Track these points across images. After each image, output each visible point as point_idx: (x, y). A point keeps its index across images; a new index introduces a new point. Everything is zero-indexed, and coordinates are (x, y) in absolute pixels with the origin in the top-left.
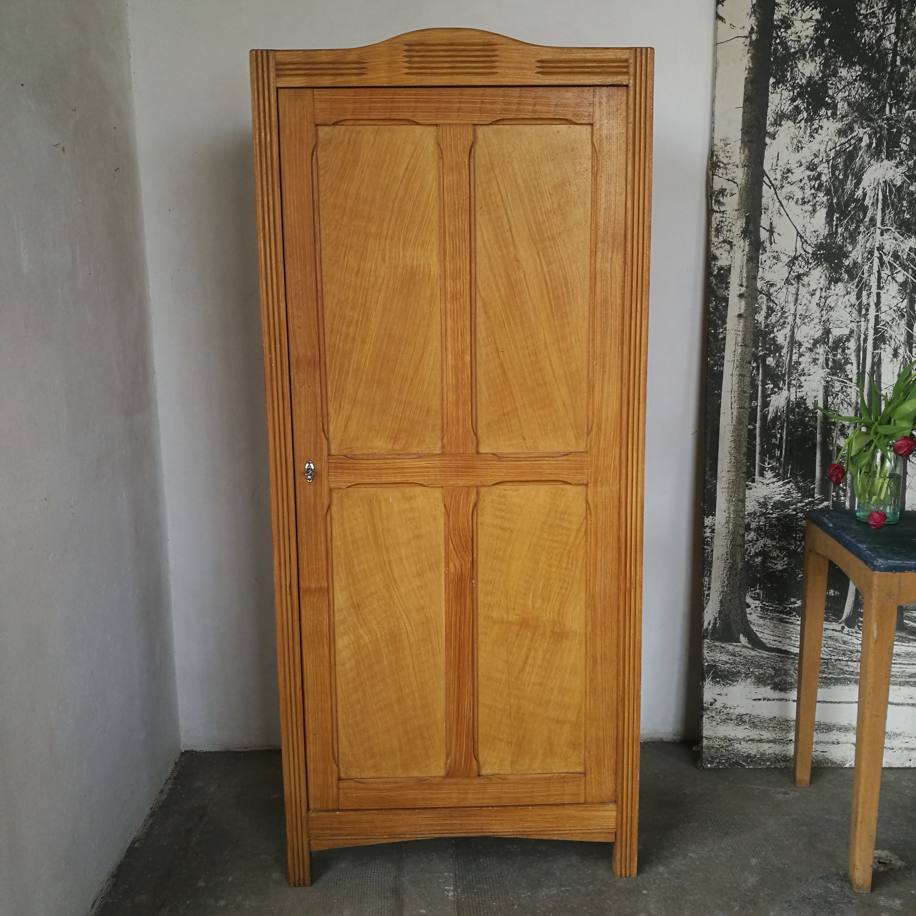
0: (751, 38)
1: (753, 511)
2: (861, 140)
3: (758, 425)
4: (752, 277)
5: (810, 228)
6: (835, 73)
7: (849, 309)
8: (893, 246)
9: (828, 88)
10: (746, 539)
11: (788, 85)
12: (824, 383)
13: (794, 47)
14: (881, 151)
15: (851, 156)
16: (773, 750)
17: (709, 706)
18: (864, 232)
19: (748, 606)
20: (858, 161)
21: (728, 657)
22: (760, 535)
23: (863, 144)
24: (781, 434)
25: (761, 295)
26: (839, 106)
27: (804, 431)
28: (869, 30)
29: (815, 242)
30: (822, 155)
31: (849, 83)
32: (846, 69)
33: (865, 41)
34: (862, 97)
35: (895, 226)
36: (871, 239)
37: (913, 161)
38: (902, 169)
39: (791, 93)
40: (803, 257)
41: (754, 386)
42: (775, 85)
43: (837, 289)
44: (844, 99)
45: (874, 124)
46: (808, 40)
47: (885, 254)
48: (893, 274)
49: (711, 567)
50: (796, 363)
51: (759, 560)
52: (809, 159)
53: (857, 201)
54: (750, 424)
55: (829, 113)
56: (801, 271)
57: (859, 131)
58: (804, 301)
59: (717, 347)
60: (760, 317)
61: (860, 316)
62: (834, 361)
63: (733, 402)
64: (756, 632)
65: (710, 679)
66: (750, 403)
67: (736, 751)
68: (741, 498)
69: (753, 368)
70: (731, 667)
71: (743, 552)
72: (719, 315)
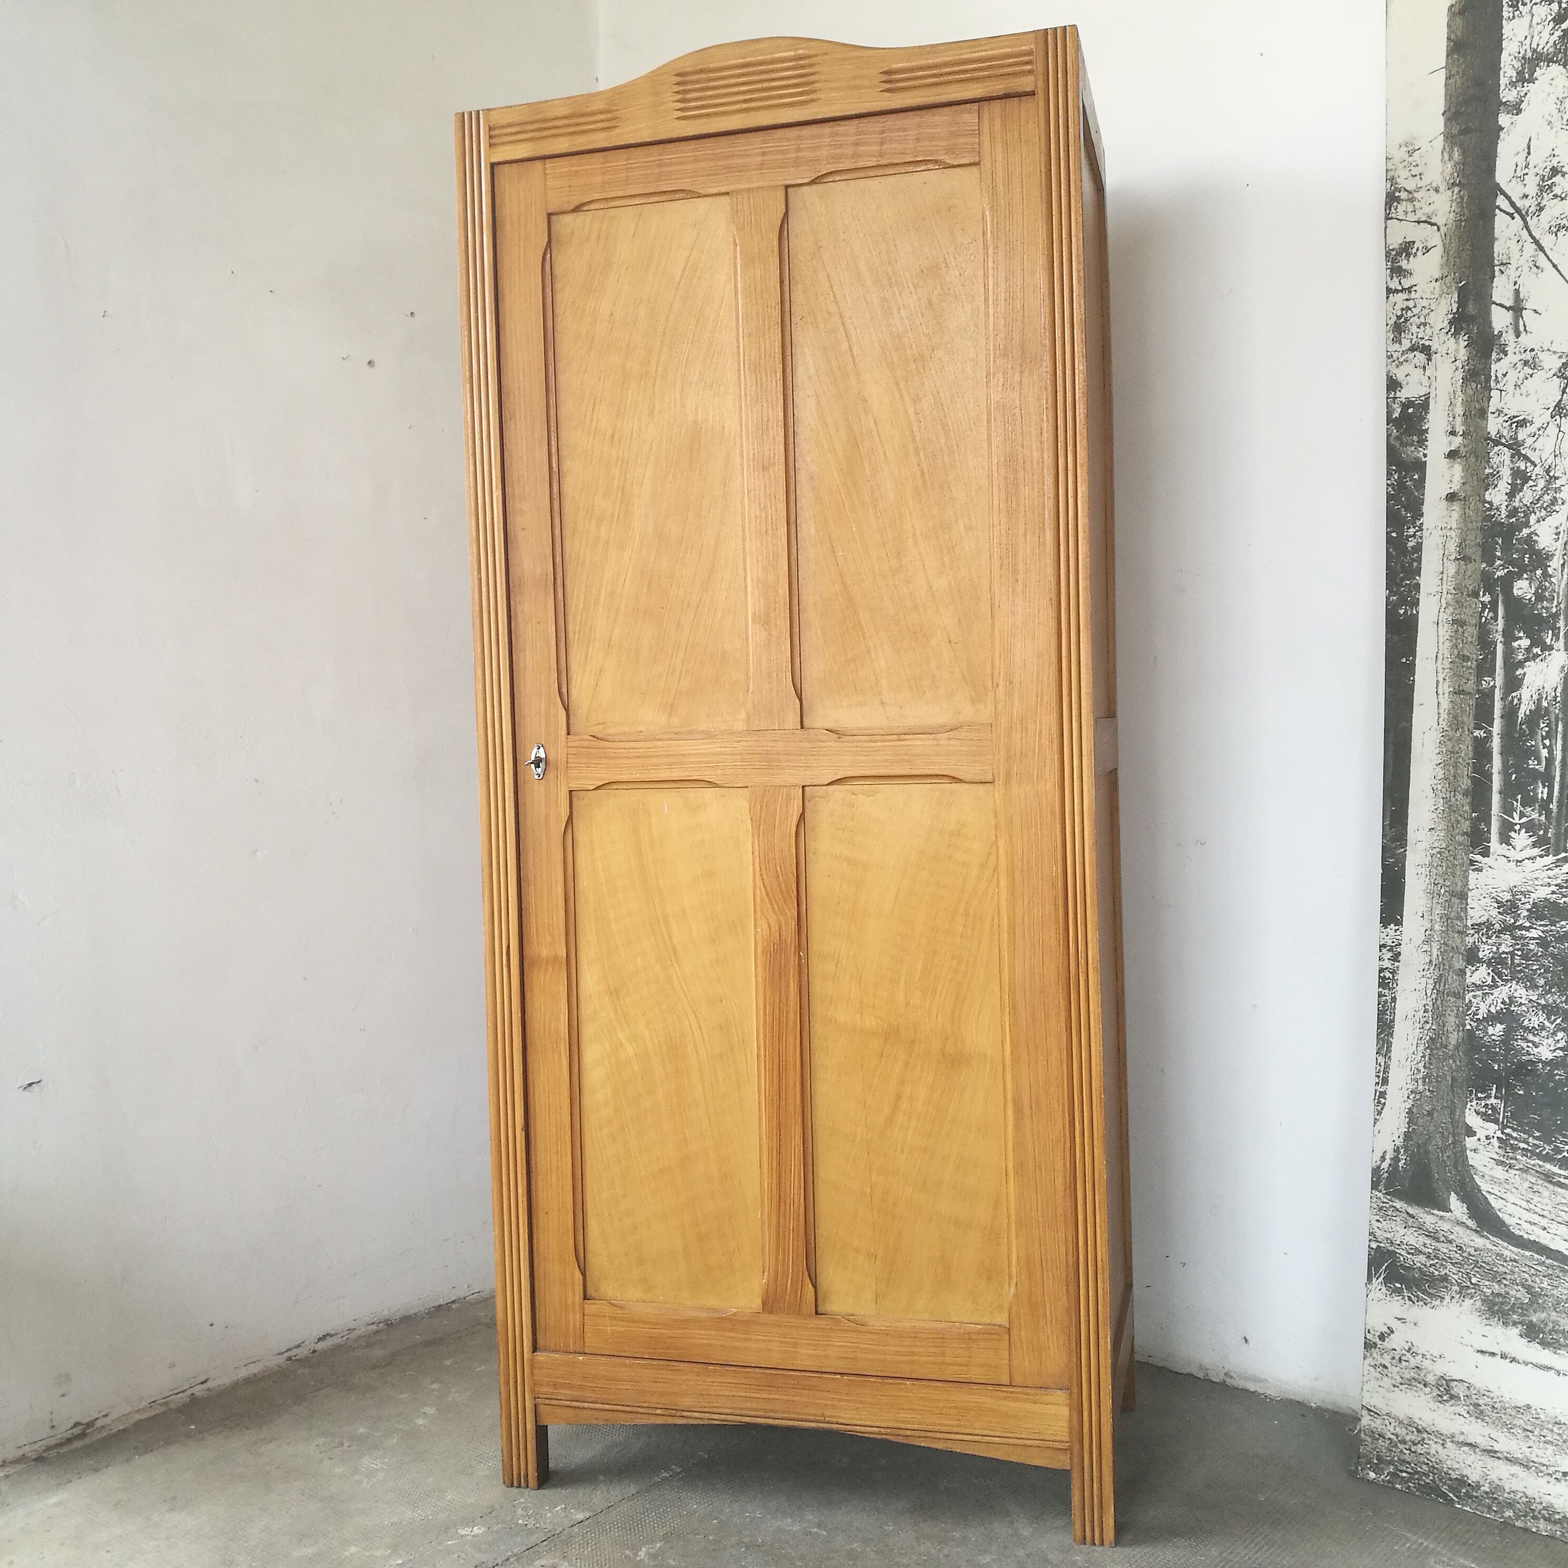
1: (1484, 919)
3: (1497, 728)
4: (1477, 412)
10: (1469, 980)
16: (1524, 1484)
17: (1377, 1340)
19: (1471, 1132)
21: (1422, 1239)
22: (1500, 975)
24: (1551, 752)
25: (1496, 449)
41: (1485, 643)
49: (1393, 1035)
51: (1497, 1030)
54: (1478, 727)
59: (1403, 567)
60: (1497, 496)
63: (1441, 680)
64: (1488, 1196)
65: (1381, 1279)
66: (1479, 683)
67: (1434, 1460)
68: (1459, 888)
69: (1484, 605)
70: (1428, 1265)
71: (1461, 1009)
72: (1408, 499)
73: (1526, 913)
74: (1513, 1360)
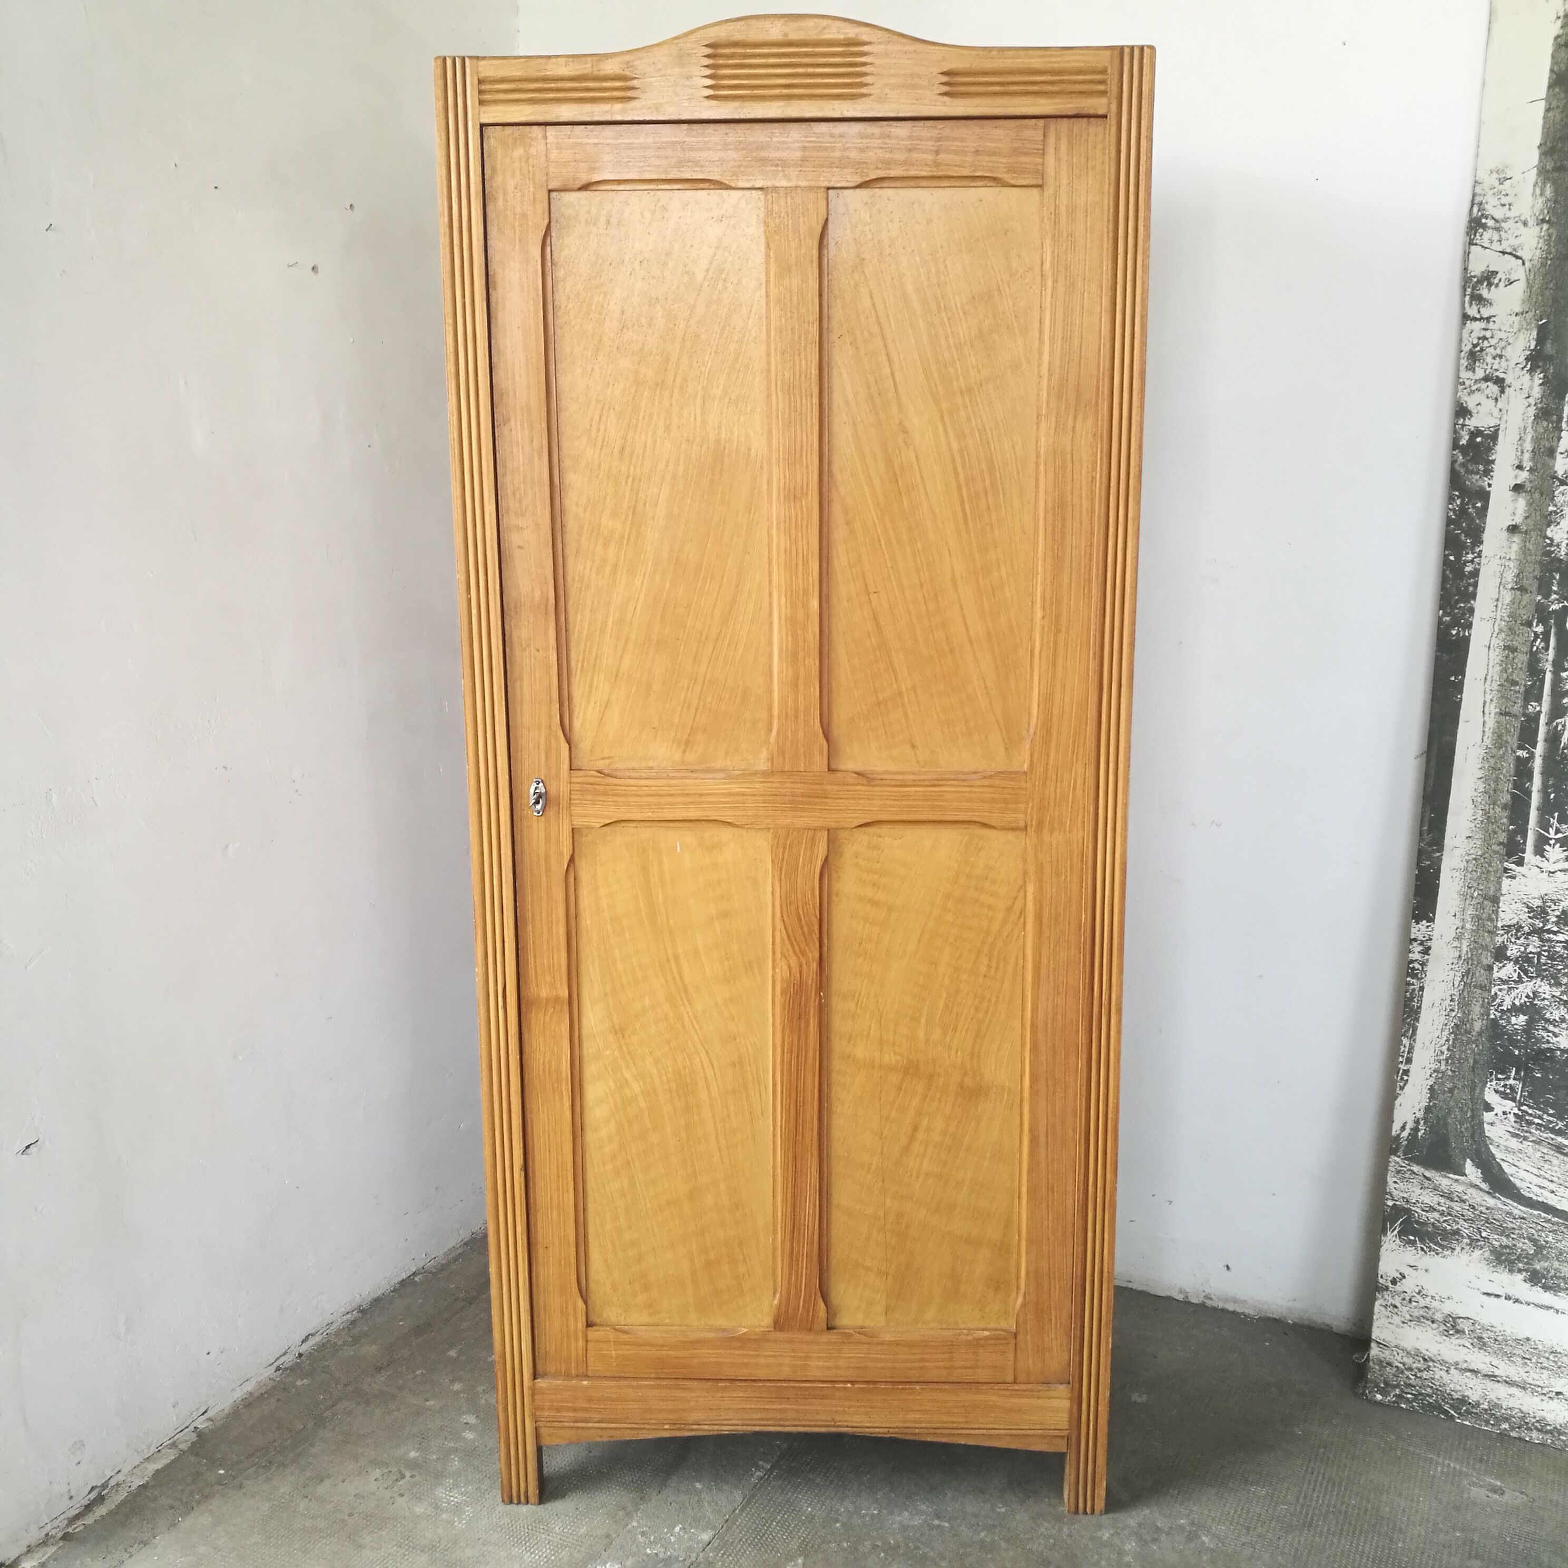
1: (1514, 922)
3: (1540, 750)
4: (1545, 450)
10: (1496, 975)
16: (1520, 1402)
17: (1390, 1284)
19: (1489, 1108)
21: (1437, 1199)
22: (1526, 972)
25: (1562, 488)
41: (1535, 670)
49: (1418, 1020)
51: (1520, 1020)
54: (1521, 747)
59: (1459, 590)
60: (1559, 533)
63: (1488, 700)
64: (1502, 1163)
65: (1396, 1232)
66: (1525, 707)
67: (1437, 1383)
68: (1491, 893)
69: (1536, 635)
70: (1442, 1220)
71: (1486, 1000)
72: (1468, 526)
73: (1555, 919)
74: (1517, 1301)
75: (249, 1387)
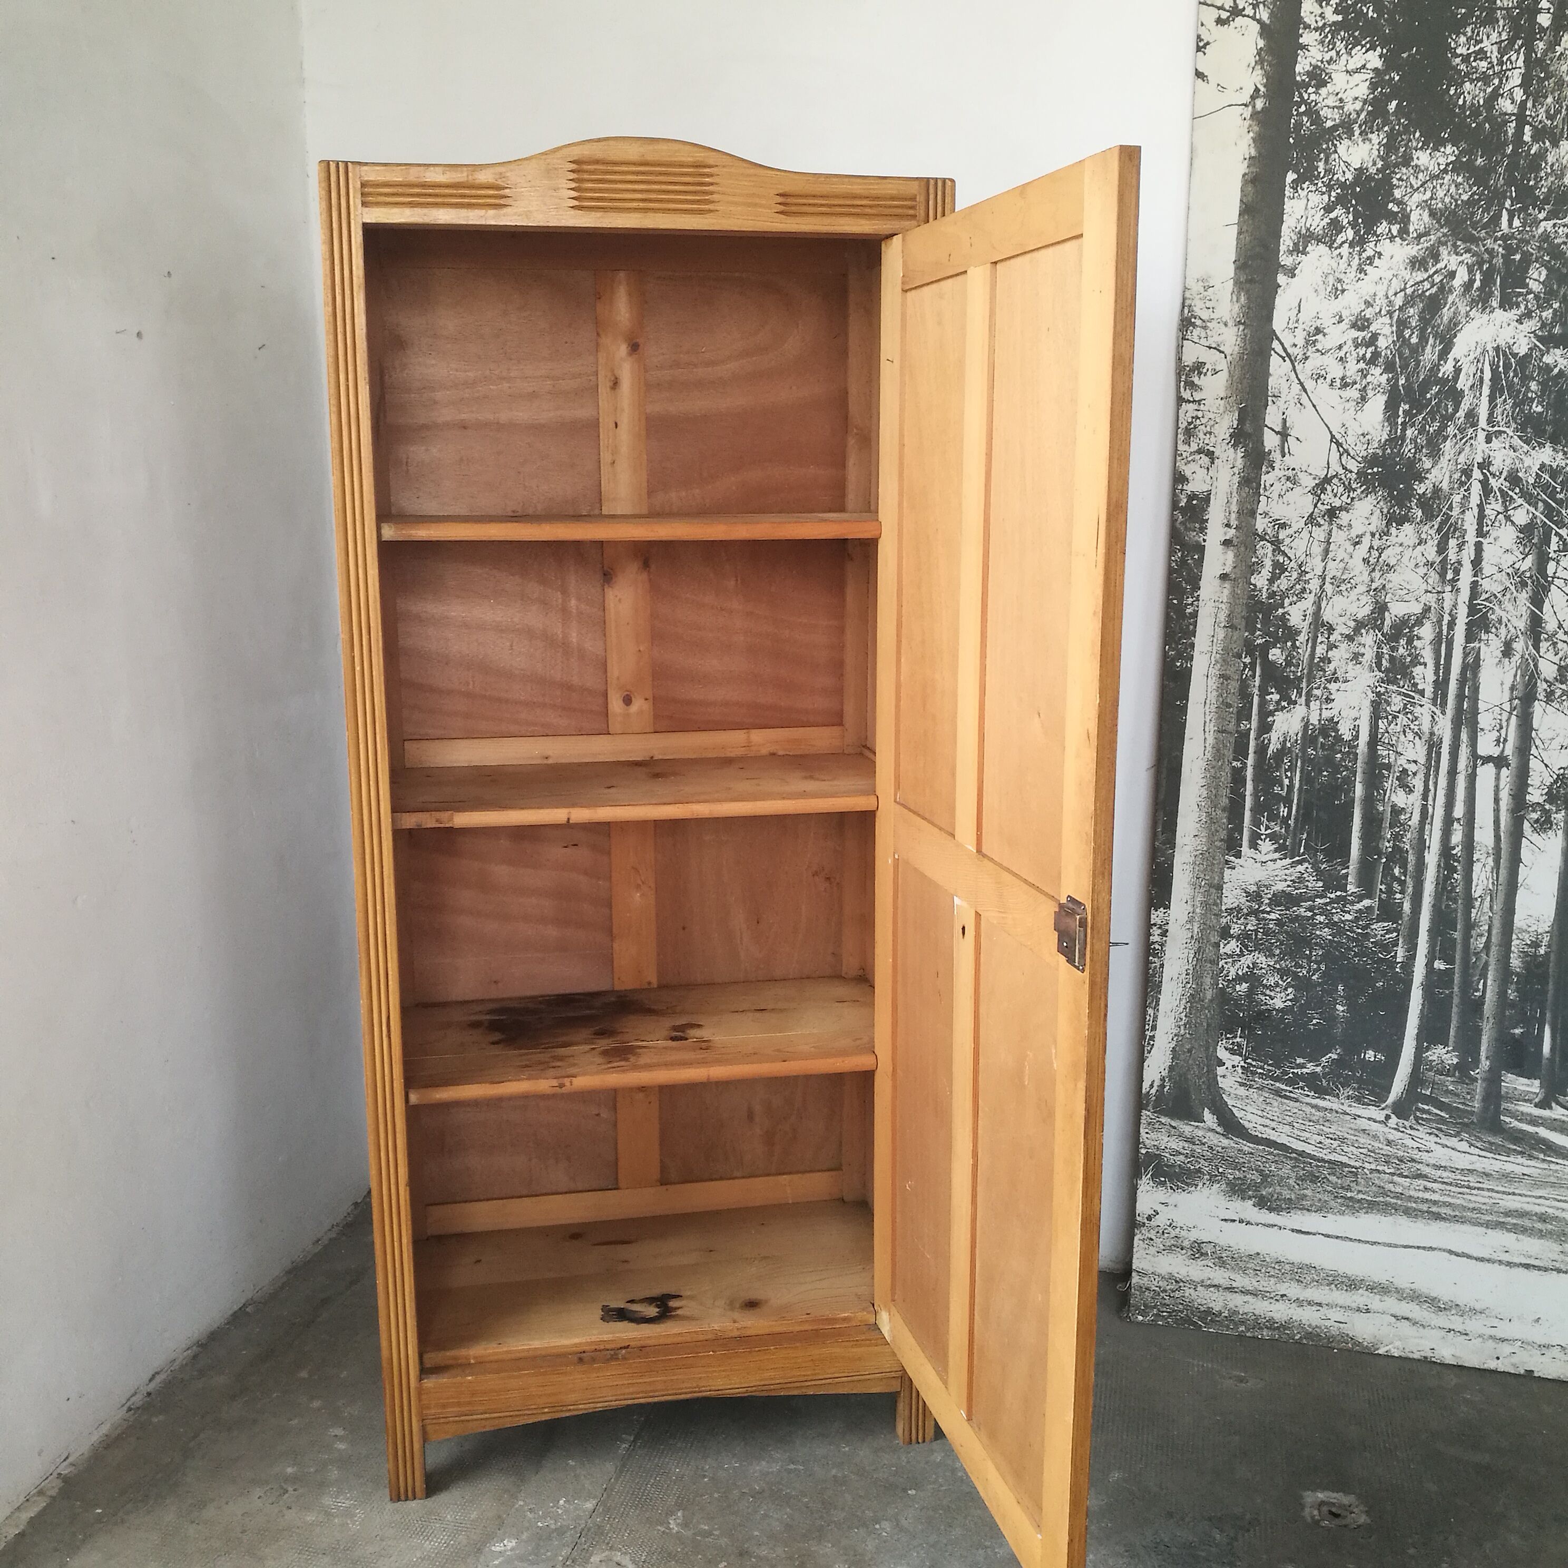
0: (1254, 107)
1: (1235, 905)
2: (1452, 275)
3: (1250, 761)
4: (1248, 512)
5: (1354, 429)
6: (1407, 161)
7: (1422, 570)
8: (1508, 462)
9: (1392, 187)
10: (1222, 951)
11: (1320, 184)
12: (1371, 696)
13: (1331, 117)
14: (1491, 294)
15: (1434, 304)
16: (1252, 1307)
17: (1146, 1221)
18: (1455, 436)
19: (1221, 1063)
20: (1446, 313)
21: (1181, 1144)
22: (1246, 947)
23: (1457, 282)
24: (1291, 780)
25: (1262, 543)
26: (1414, 217)
27: (1332, 775)
28: (1471, 81)
29: (1364, 453)
30: (1381, 302)
31: (1434, 177)
32: (1428, 151)
33: (1465, 101)
34: (1456, 201)
35: (1514, 425)
36: (1467, 448)
37: (1551, 311)
38: (1532, 325)
39: (1326, 197)
40: (1341, 479)
41: (1245, 695)
42: (1296, 184)
43: (1402, 535)
44: (1422, 205)
45: (1477, 246)
46: (1358, 105)
47: (1494, 475)
48: (1507, 511)
49: (1160, 992)
50: (1322, 660)
51: (1243, 987)
52: (1356, 311)
53: (1444, 381)
54: (1236, 759)
55: (1395, 229)
56: (1337, 503)
57: (1449, 260)
58: (1341, 554)
59: (1181, 629)
60: (1260, 580)
61: (1444, 582)
62: (1392, 659)
63: (1208, 721)
64: (1233, 1109)
65: (1149, 1176)
66: (1238, 725)
67: (1188, 1300)
68: (1216, 882)
69: (1245, 665)
70: (1186, 1162)
71: (1215, 973)
72: (1188, 574)
73: (1267, 901)
74: (1248, 1223)
75: (105, 1429)
